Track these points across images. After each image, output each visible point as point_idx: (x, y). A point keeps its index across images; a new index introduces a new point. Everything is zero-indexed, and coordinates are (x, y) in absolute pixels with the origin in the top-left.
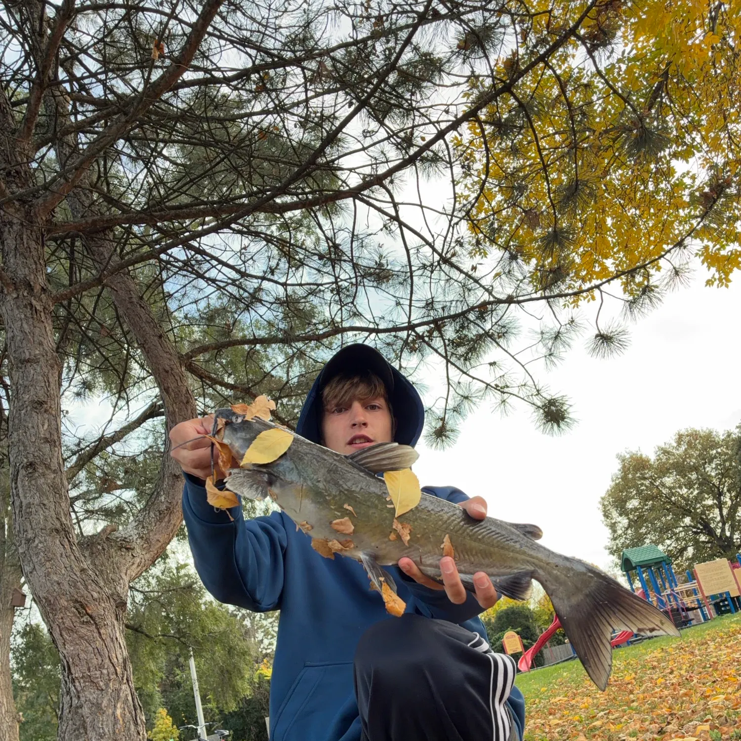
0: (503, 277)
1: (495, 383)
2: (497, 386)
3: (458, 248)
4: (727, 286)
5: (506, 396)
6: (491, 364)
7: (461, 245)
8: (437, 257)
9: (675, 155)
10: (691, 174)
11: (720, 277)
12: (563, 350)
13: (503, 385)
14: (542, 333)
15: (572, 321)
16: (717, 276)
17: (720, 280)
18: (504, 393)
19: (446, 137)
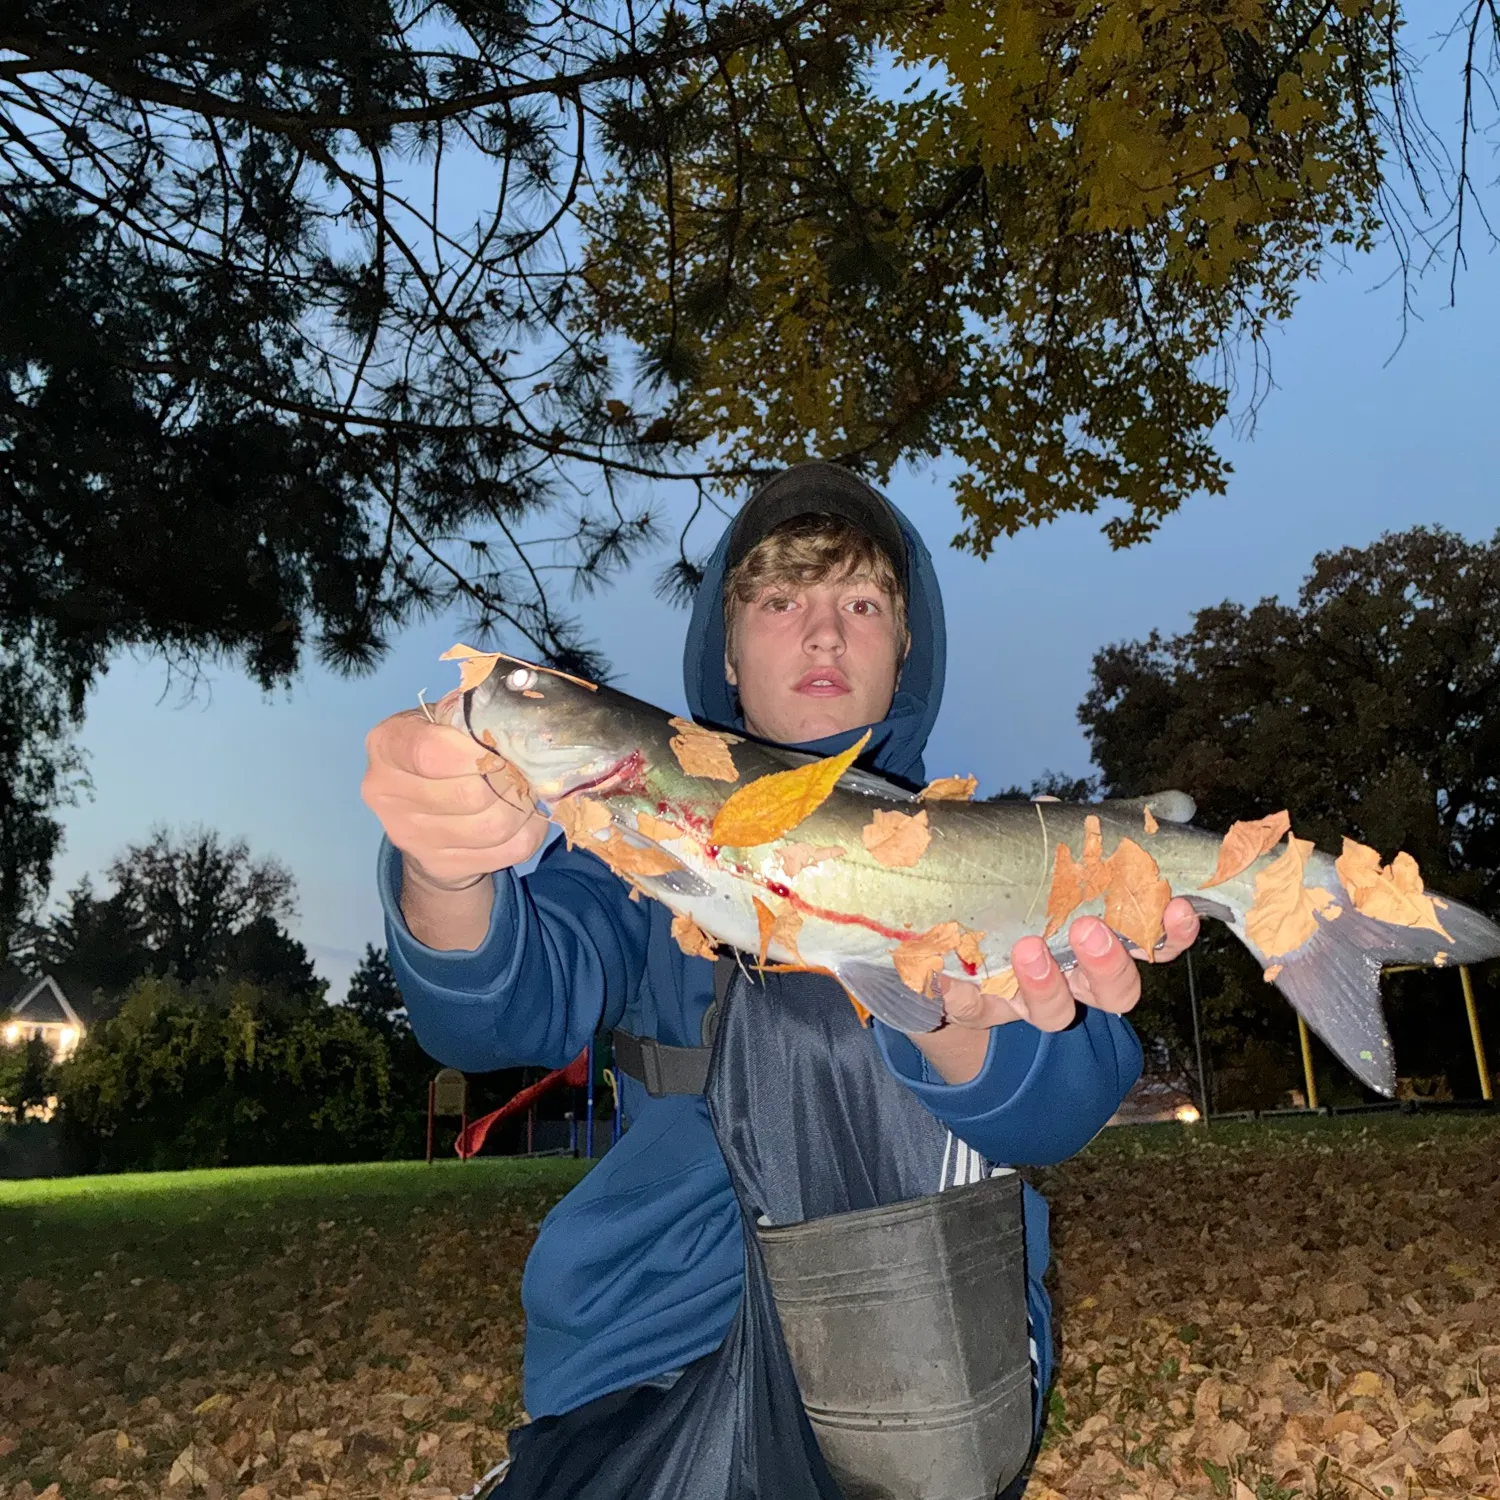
0: (553, 393)
1: (477, 581)
2: (479, 587)
3: (486, 308)
4: (984, 558)
5: (493, 614)
6: (474, 545)
7: (496, 305)
8: (433, 310)
9: (970, 300)
10: (983, 342)
11: (978, 538)
12: (617, 567)
13: (493, 592)
14: (583, 522)
15: (646, 521)
16: (973, 534)
17: (977, 542)
18: (491, 607)
19: (511, 102)
